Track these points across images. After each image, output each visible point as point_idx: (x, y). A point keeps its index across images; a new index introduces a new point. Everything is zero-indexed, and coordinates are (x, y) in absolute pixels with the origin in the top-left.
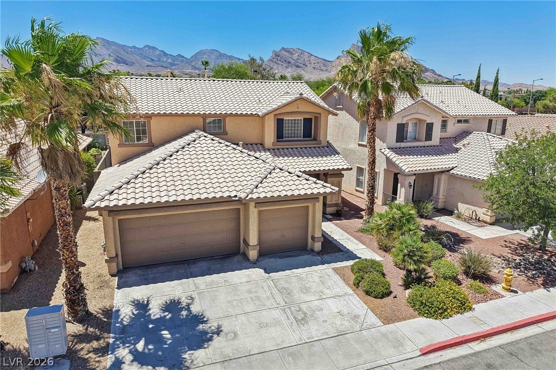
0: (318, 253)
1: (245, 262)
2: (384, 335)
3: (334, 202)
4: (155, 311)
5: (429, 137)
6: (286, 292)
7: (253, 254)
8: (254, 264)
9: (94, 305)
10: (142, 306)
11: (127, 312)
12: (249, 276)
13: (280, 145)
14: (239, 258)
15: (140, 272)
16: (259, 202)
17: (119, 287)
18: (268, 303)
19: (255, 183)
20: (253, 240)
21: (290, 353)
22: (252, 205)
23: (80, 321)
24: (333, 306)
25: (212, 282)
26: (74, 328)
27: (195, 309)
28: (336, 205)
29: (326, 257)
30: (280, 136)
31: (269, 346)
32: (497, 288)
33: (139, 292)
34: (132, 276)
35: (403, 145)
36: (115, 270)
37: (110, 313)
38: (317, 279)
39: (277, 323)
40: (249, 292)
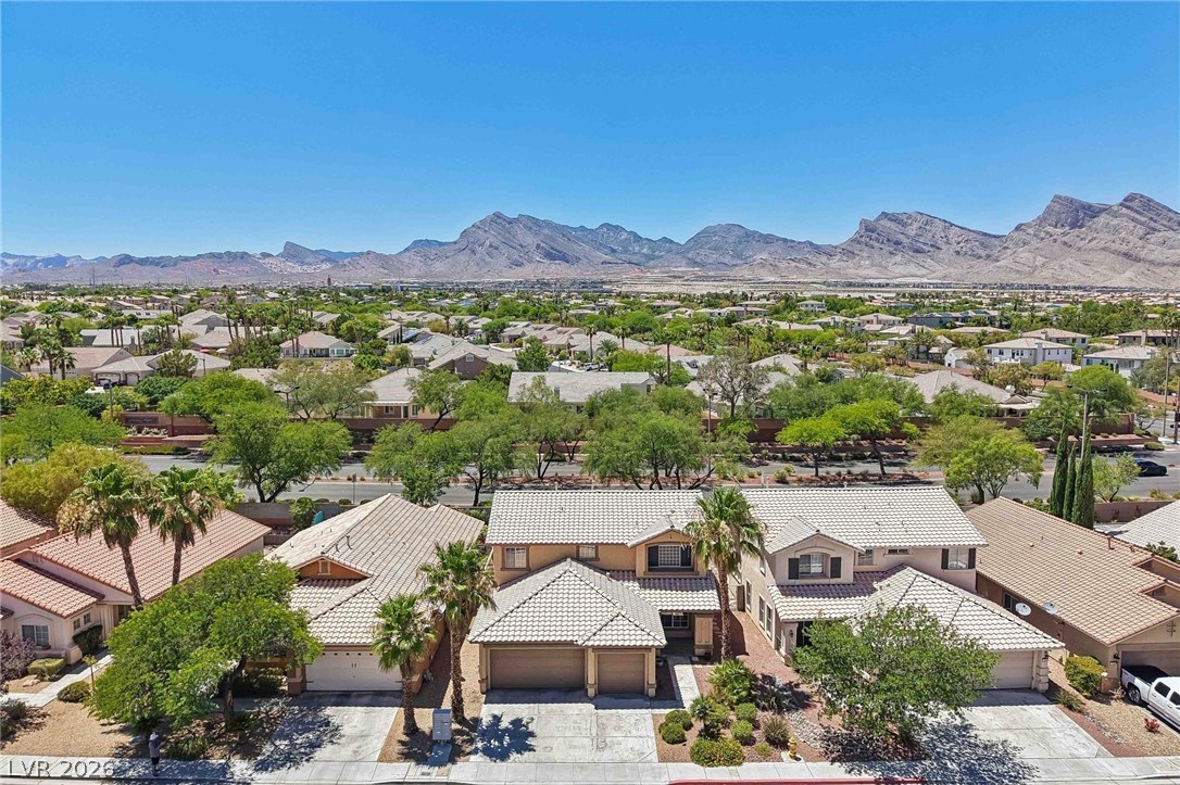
0: (651, 699)
1: (584, 698)
2: (653, 769)
3: (703, 643)
4: (505, 724)
5: (836, 572)
6: (602, 727)
7: (591, 692)
8: (590, 700)
9: (468, 714)
10: (497, 719)
11: (486, 720)
12: (581, 710)
13: (651, 575)
14: (583, 692)
15: (501, 692)
16: (596, 649)
17: (485, 703)
18: (584, 733)
19: (594, 631)
20: (591, 678)
21: (580, 766)
22: (590, 650)
23: (459, 723)
24: (631, 743)
25: (552, 710)
26: (455, 726)
27: (531, 727)
28: (706, 647)
29: (656, 703)
30: (653, 562)
31: (569, 759)
32: (785, 755)
33: (497, 709)
34: (496, 696)
35: (798, 582)
36: (484, 690)
37: (477, 721)
38: (633, 721)
39: (583, 747)
40: (575, 722)
